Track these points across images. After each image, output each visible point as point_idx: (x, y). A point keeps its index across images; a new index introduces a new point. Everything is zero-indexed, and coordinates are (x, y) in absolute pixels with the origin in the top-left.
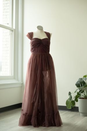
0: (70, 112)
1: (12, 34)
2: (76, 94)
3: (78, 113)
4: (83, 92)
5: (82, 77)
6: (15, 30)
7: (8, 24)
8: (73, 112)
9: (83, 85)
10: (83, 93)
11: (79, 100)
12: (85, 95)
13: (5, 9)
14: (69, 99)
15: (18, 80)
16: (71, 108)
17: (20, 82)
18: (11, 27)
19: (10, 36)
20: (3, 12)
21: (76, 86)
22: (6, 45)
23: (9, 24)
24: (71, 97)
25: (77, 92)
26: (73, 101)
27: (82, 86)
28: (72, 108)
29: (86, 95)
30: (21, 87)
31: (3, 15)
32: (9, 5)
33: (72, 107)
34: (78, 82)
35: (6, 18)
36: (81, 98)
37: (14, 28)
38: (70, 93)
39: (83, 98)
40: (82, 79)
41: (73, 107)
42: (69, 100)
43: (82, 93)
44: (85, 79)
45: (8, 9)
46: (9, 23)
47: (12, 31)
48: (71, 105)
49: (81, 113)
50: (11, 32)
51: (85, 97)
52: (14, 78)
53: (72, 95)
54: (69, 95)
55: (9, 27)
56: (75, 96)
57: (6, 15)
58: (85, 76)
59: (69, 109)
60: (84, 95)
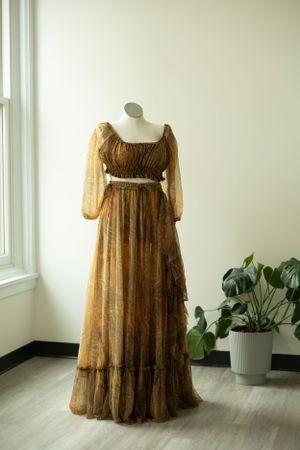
2: (219, 314)
4: (241, 308)
5: (238, 264)
8: (208, 369)
9: (244, 287)
11: (231, 333)
12: (249, 316)
14: (195, 328)
16: (202, 357)
17: (31, 274)
21: (223, 294)
24: (203, 324)
26: (210, 334)
27: (241, 292)
28: (206, 357)
30: (35, 289)
33: (205, 352)
38: (199, 312)
39: (243, 328)
40: (242, 270)
41: (208, 353)
43: (241, 313)
44: (252, 269)
47: (1, 106)
48: (201, 348)
49: (240, 375)
52: (12, 264)
53: (206, 315)
54: (196, 317)
56: (216, 319)
58: (248, 260)
59: (195, 359)
60: (247, 319)
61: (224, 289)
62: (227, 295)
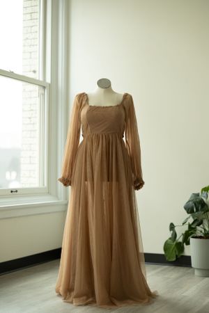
0: (173, 267)
1: (44, 95)
2: (186, 228)
3: (190, 270)
4: (201, 223)
5: (199, 191)
6: (50, 85)
7: (34, 72)
8: (179, 268)
9: (200, 208)
10: (201, 226)
11: (192, 240)
12: (205, 230)
13: (27, 39)
14: (170, 239)
15: (57, 196)
16: (174, 259)
17: (62, 200)
18: (41, 79)
19: (38, 99)
20: (24, 46)
21: (185, 212)
22: (30, 118)
23: (37, 72)
24: (175, 235)
25: (187, 223)
26: (180, 243)
27: (197, 210)
28: (177, 258)
29: (207, 229)
31: (24, 52)
32: (38, 30)
33: (177, 256)
34: (189, 201)
35: (31, 58)
36: (196, 237)
37: (48, 80)
38: (172, 227)
39: (200, 237)
40: (198, 195)
41: (179, 257)
42: (170, 241)
43: (199, 225)
44: (205, 195)
45: (34, 39)
46: (37, 70)
47: (44, 87)
48: (174, 253)
49: (197, 269)
50: (42, 91)
51: (205, 234)
52: (49, 193)
53: (176, 229)
54: (170, 230)
55: (37, 79)
56: (184, 232)
57: (31, 53)
58: (206, 189)
59: (170, 260)
60: (203, 231)
61: (185, 208)
62: (188, 213)
